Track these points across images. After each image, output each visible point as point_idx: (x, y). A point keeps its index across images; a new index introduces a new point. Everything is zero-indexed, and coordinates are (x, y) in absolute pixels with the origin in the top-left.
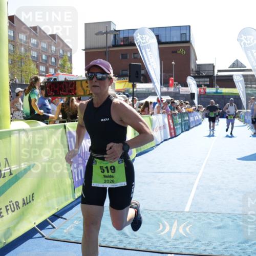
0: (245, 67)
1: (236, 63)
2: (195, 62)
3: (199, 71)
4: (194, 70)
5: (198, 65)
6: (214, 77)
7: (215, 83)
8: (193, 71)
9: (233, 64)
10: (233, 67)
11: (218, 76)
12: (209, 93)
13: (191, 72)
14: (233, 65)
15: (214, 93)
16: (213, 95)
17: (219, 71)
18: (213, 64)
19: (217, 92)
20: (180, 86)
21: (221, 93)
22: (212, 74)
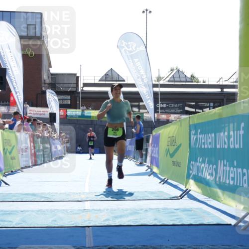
0: (124, 81)
1: (110, 74)
2: (49, 70)
3: (55, 84)
4: (48, 81)
5: (52, 75)
6: (79, 93)
7: (79, 102)
8: (45, 83)
9: (106, 75)
10: (106, 80)
11: (84, 93)
12: (72, 116)
13: (43, 85)
14: (106, 77)
15: (79, 116)
16: (78, 120)
17: (85, 85)
18: (75, 75)
19: (83, 116)
20: (28, 105)
21: (90, 117)
22: (74, 89)
